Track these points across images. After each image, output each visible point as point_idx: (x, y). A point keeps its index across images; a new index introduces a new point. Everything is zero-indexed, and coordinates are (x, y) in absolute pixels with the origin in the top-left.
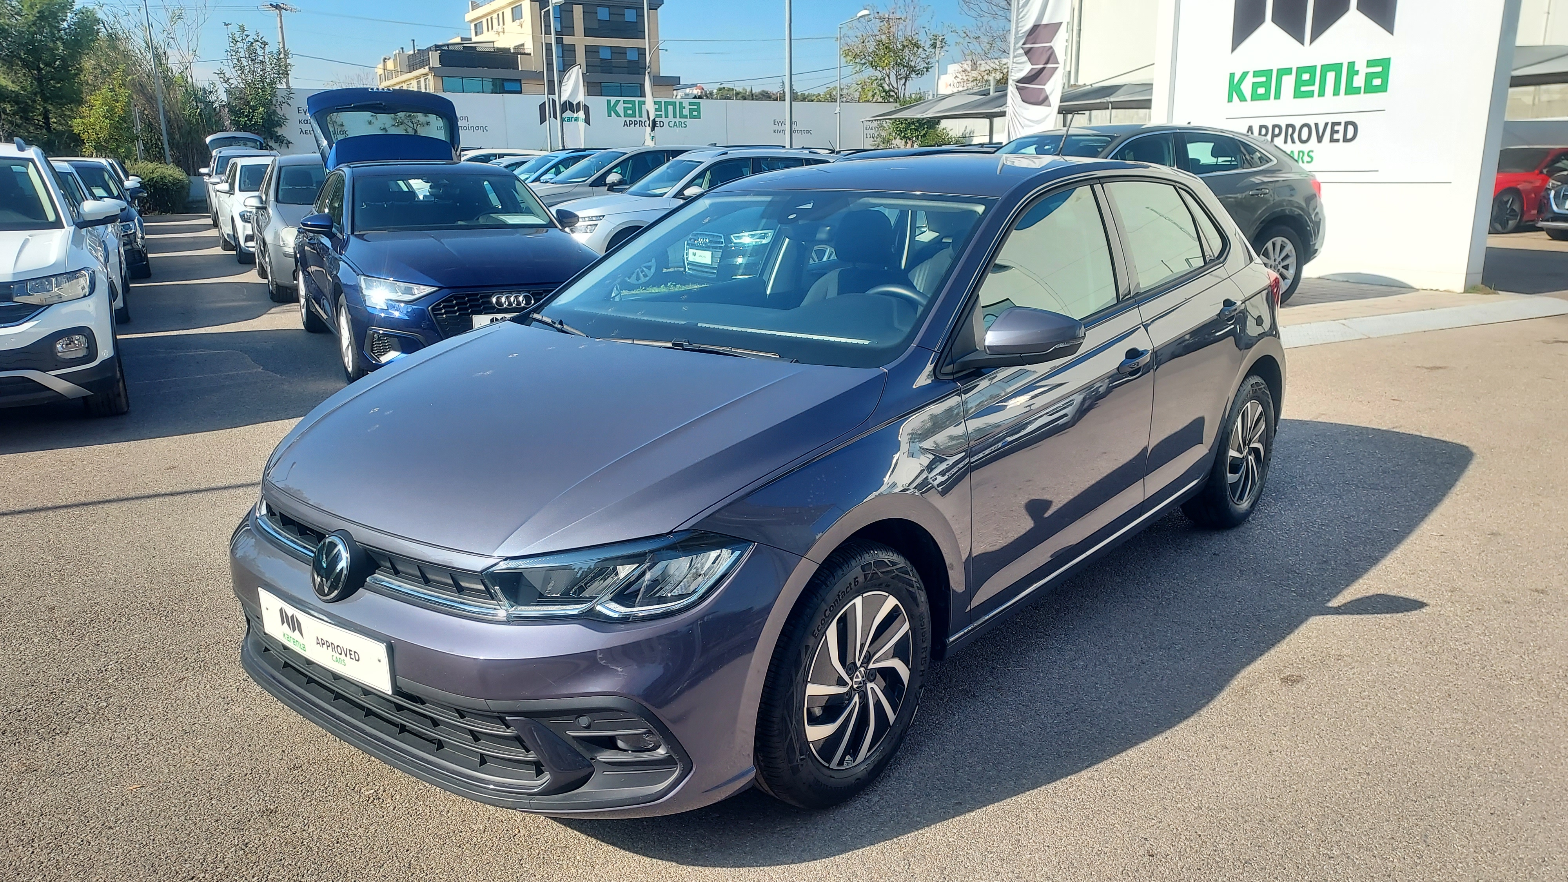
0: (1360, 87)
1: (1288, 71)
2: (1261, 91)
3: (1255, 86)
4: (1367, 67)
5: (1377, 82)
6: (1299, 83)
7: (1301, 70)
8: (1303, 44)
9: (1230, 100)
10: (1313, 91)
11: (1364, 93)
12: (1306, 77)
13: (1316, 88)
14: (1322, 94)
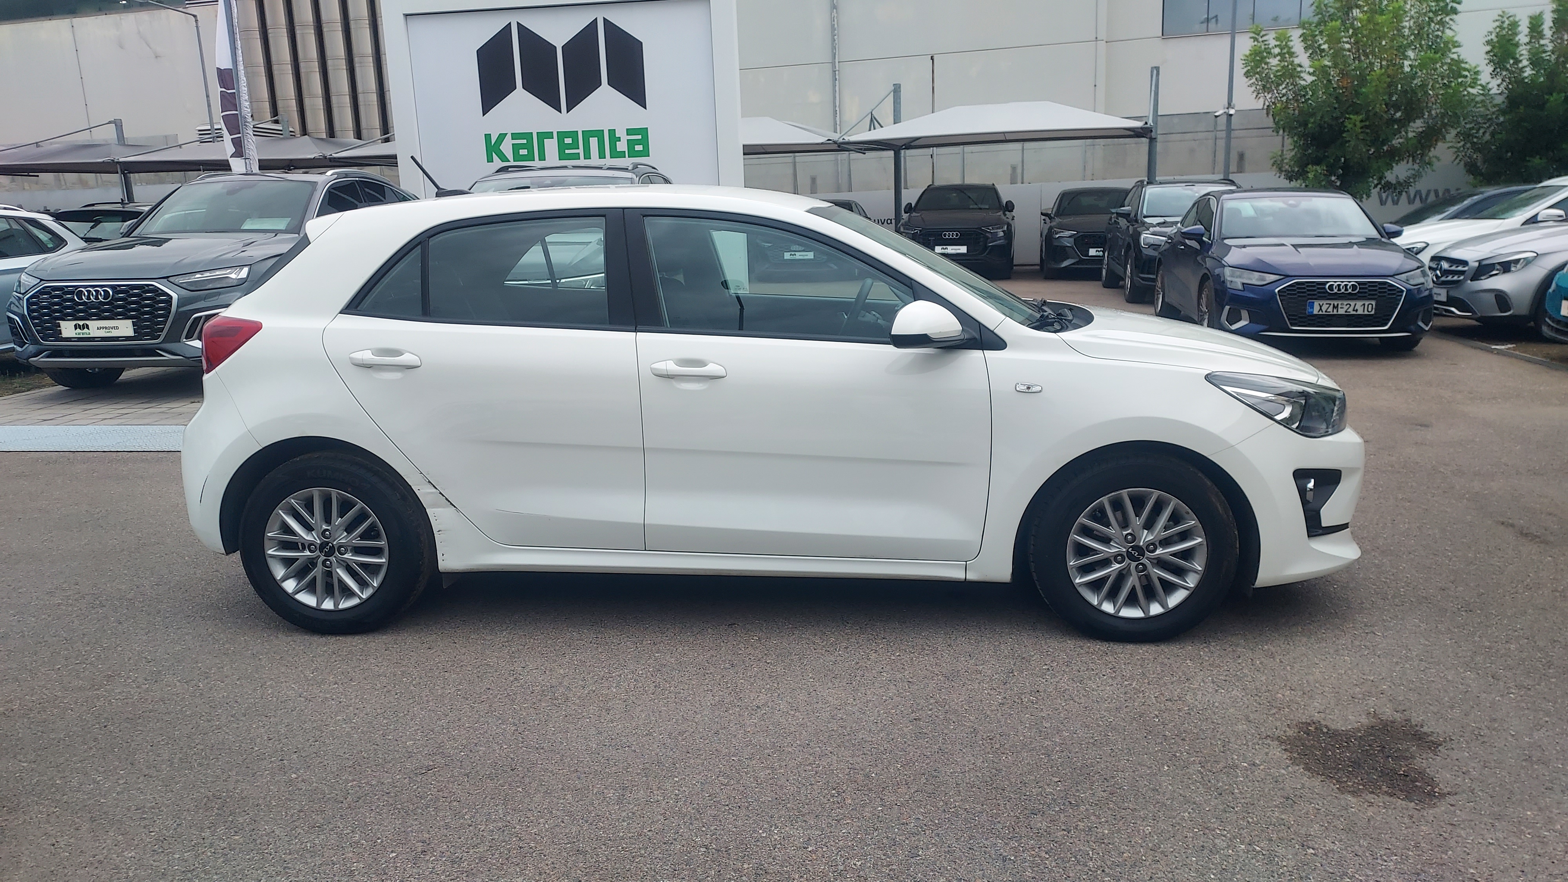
0: (625, 152)
1: (550, 135)
2: (523, 152)
3: (516, 148)
4: (627, 135)
5: (639, 148)
6: (562, 147)
7: (562, 135)
8: (561, 112)
9: (490, 160)
10: (579, 153)
11: (629, 157)
12: (568, 141)
13: (581, 151)
14: (587, 156)
